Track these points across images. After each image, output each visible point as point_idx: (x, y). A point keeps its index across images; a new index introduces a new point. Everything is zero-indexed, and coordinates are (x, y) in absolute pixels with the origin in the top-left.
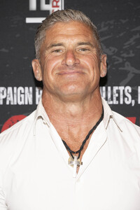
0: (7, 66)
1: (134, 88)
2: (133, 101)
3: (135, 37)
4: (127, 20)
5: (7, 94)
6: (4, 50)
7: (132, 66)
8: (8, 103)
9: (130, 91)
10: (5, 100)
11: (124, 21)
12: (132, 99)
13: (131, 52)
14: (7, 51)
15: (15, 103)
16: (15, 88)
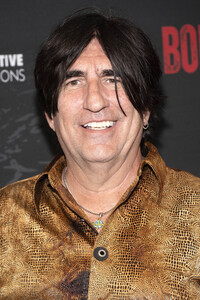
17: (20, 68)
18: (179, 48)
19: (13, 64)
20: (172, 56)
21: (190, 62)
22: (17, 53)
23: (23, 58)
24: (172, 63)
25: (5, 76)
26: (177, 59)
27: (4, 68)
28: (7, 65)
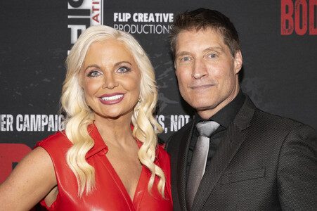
0: (49, 95)
1: (168, 117)
2: (166, 129)
3: (168, 70)
4: (161, 54)
5: (48, 121)
6: (46, 80)
7: (165, 96)
8: (49, 130)
9: (163, 119)
10: (46, 127)
11: (158, 56)
12: (165, 127)
13: (165, 83)
14: (49, 81)
15: (56, 130)
16: (56, 116)
17: (170, 24)
18: (293, 16)
19: (166, 20)
20: (287, 22)
21: (301, 27)
22: (169, 13)
23: (174, 16)
24: (287, 27)
25: (159, 29)
26: (291, 23)
27: (159, 23)
28: (161, 21)
